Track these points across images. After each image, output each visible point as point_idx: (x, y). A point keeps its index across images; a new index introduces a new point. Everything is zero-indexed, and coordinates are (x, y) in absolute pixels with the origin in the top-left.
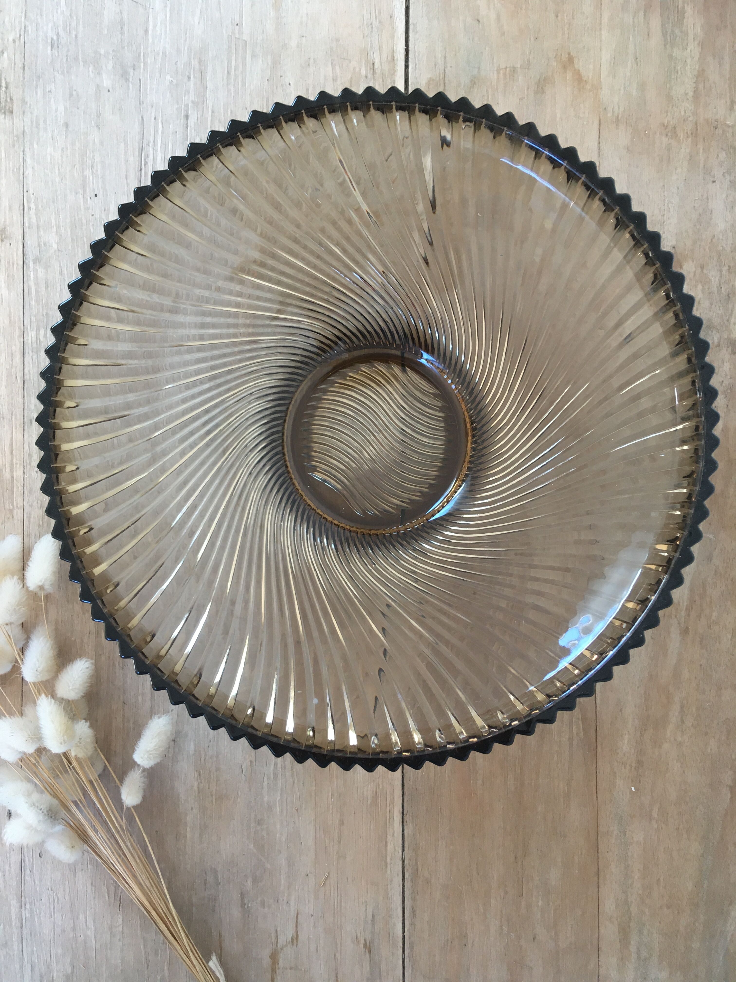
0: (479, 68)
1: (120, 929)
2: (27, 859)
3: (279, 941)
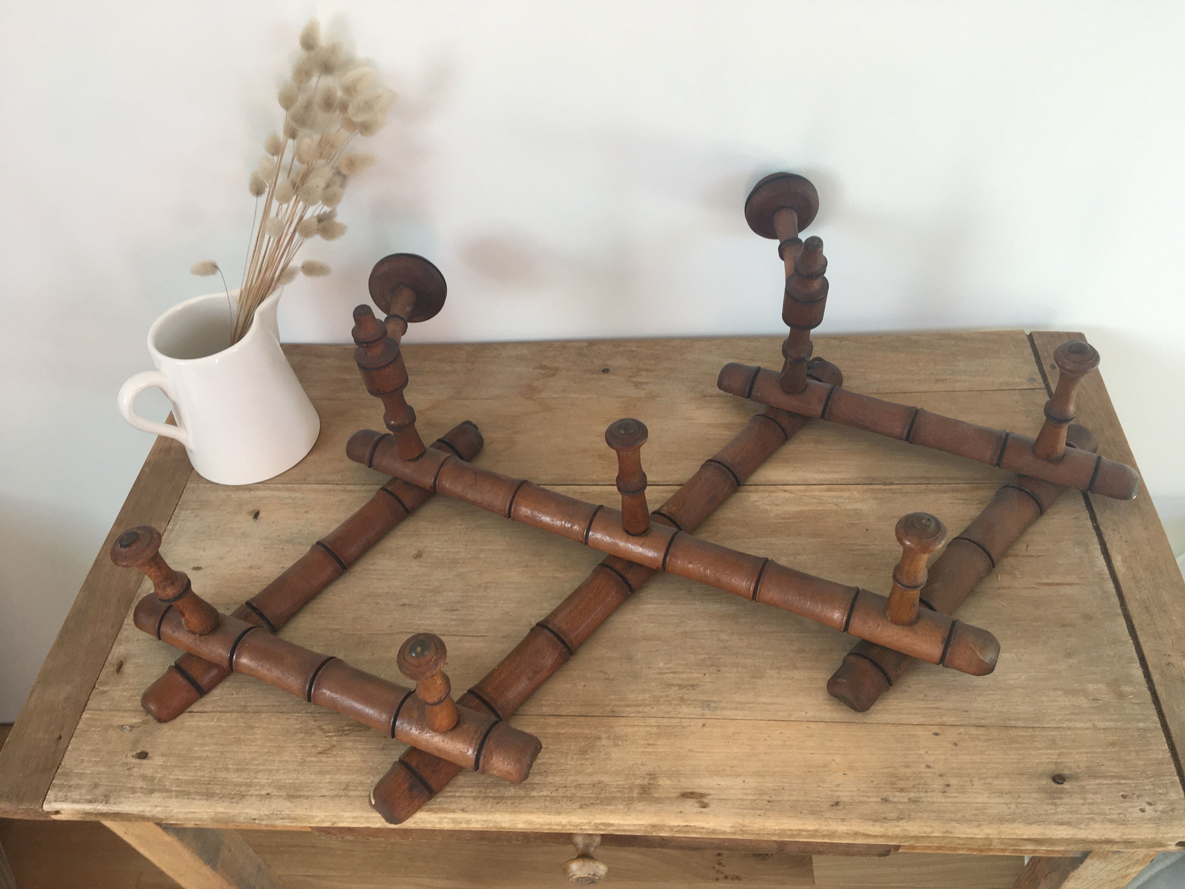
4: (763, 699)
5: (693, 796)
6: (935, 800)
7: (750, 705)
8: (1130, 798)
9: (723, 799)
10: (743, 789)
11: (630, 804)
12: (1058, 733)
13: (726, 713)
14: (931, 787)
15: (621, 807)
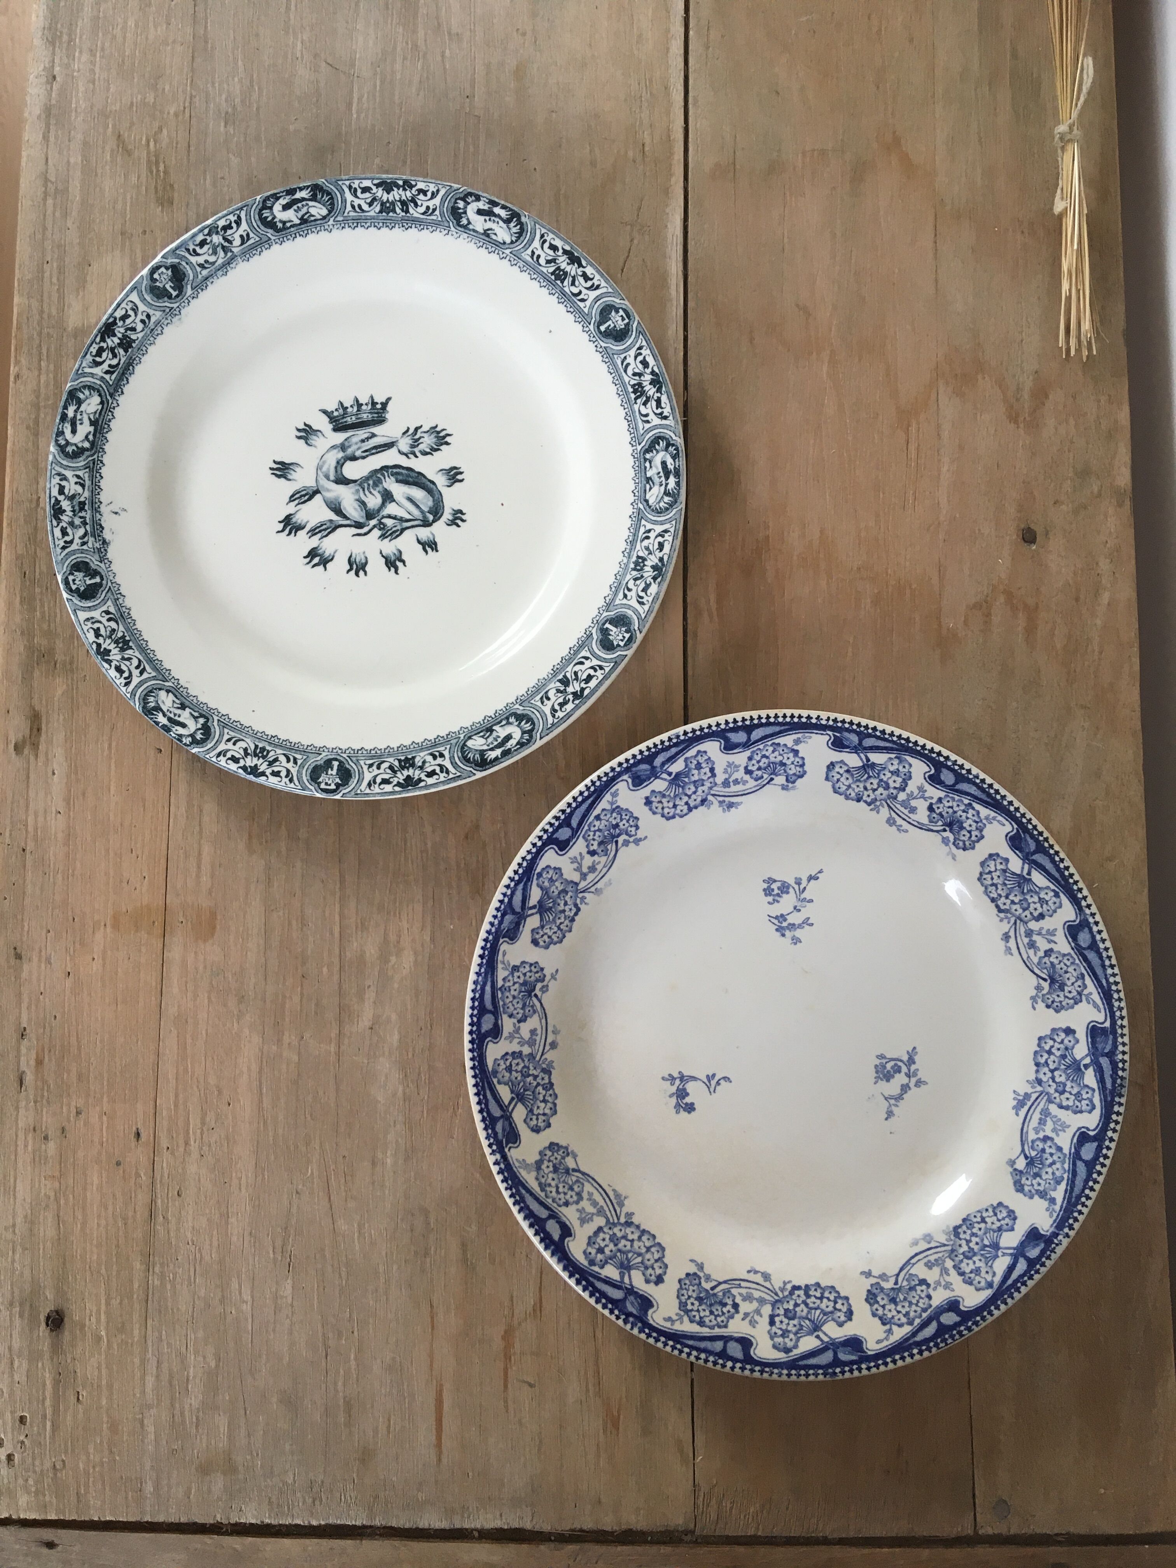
0: (779, 151)
1: (290, 1300)
2: (159, 1201)
3: (516, 1312)
4: (206, 849)
5: (35, 730)
6: (22, 1112)
7: (197, 828)
8: (20, 1428)
9: (28, 777)
10: (45, 811)
11: (22, 633)
12: (136, 1339)
13: (182, 788)
14: (45, 1110)
15: (18, 619)
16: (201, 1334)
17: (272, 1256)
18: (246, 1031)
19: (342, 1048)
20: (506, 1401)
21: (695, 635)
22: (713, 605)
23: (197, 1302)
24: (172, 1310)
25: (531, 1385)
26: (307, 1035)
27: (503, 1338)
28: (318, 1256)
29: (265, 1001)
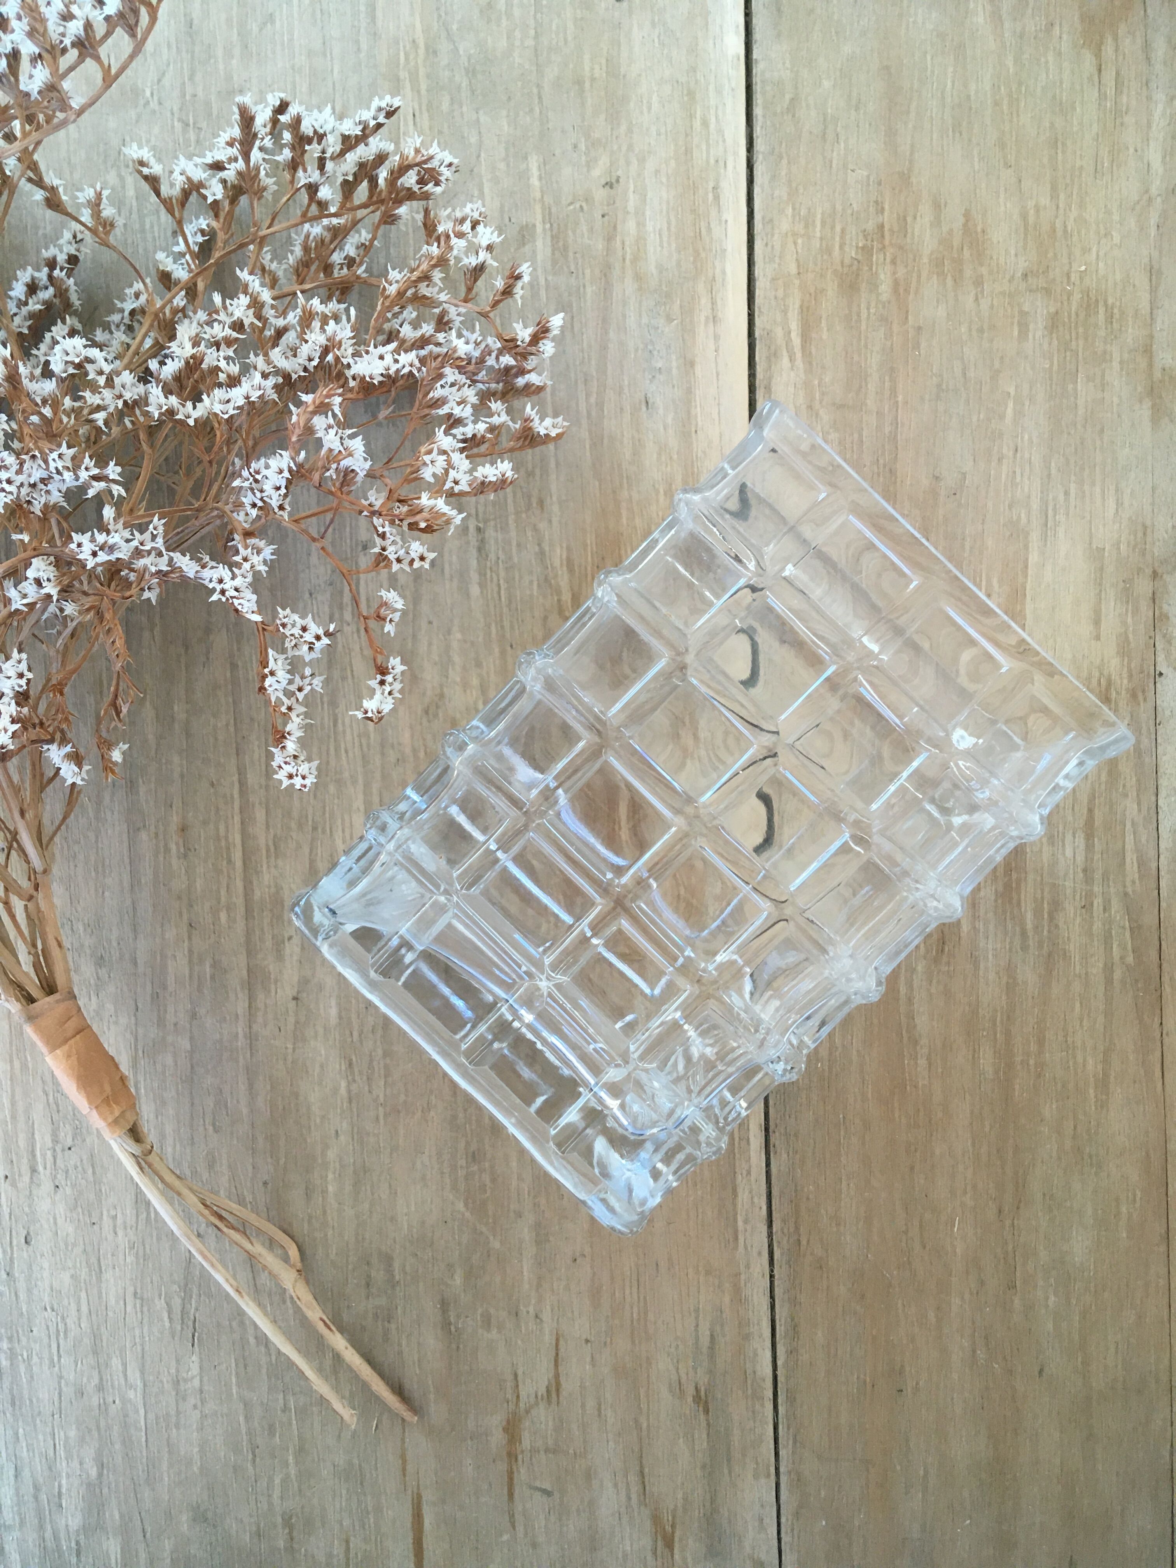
16: (73, 1433)
17: (167, 1324)
18: (110, 1007)
19: (255, 1027)
20: (512, 1516)
21: (768, 388)
22: (796, 340)
23: (64, 1389)
24: (31, 1401)
25: (548, 1493)
26: (202, 1011)
27: (506, 1430)
28: (234, 1324)
29: (135, 964)
